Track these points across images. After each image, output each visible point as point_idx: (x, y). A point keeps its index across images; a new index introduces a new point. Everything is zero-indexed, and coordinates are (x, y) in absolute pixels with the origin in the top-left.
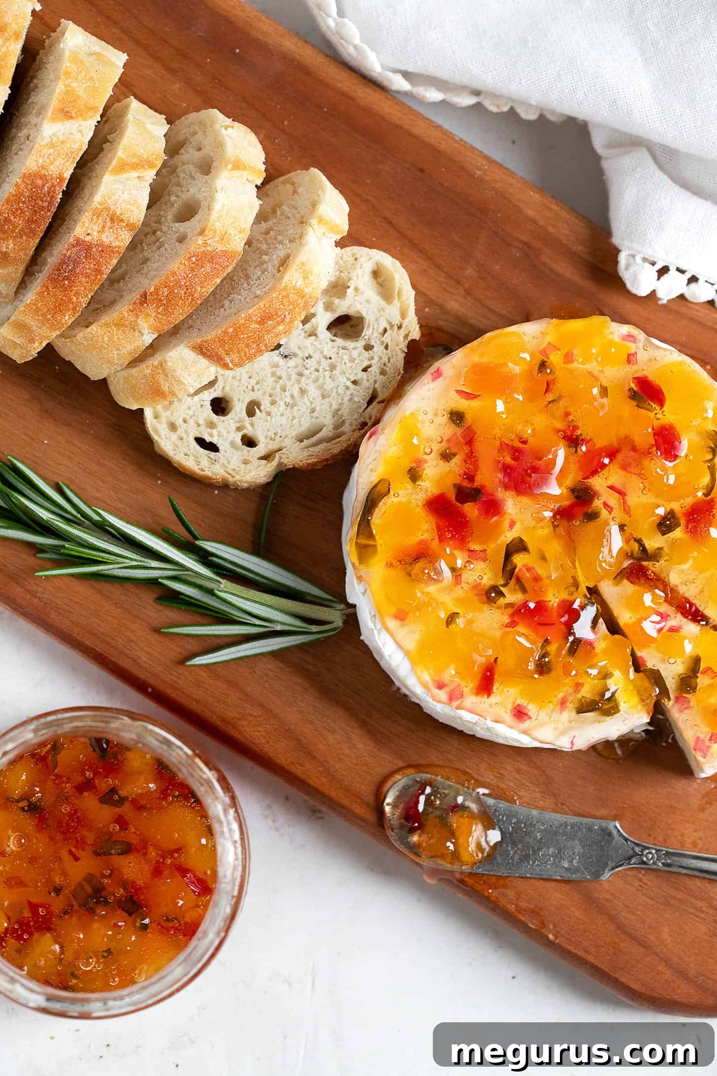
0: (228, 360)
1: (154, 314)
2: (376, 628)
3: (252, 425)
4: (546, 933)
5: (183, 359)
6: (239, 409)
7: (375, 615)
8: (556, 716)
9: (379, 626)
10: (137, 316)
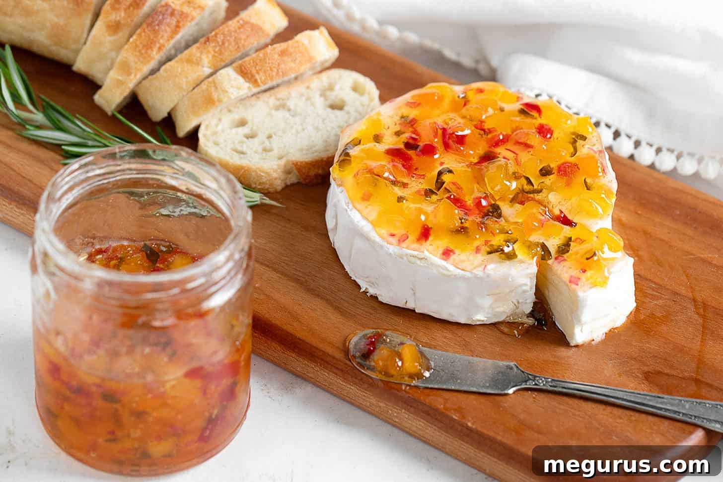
0: (258, 77)
1: (213, 53)
2: (349, 208)
3: (270, 143)
4: (466, 422)
5: (228, 75)
6: (262, 137)
7: (348, 203)
8: (471, 257)
9: (351, 206)
10: (201, 53)
